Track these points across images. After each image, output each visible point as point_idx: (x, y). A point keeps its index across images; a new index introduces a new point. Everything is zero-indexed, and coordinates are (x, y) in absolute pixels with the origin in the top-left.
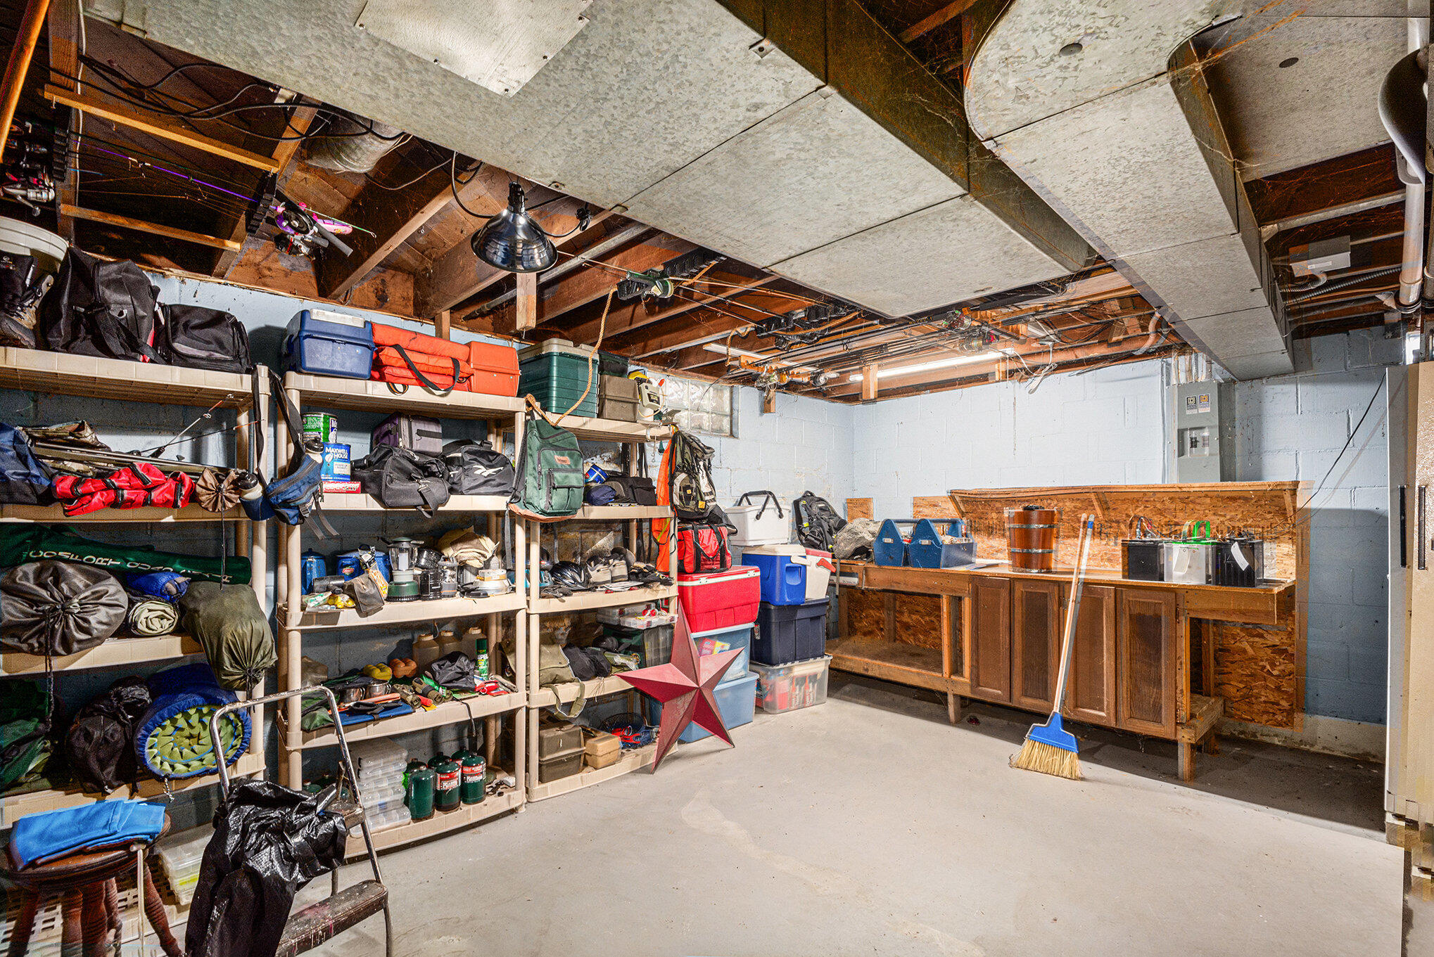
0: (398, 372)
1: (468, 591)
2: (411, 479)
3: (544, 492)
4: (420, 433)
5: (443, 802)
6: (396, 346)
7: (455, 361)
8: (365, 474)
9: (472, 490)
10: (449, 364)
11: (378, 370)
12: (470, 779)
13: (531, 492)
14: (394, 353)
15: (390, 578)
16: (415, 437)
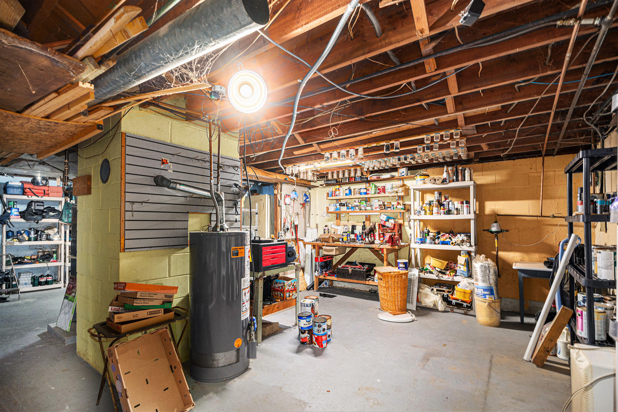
0: (29, 194)
1: (48, 239)
2: (33, 216)
3: (67, 218)
4: (37, 205)
5: (40, 284)
6: (29, 189)
7: (44, 191)
8: (22, 214)
9: (49, 218)
10: (43, 191)
11: (24, 193)
12: (48, 280)
13: (63, 218)
14: (28, 190)
15: (29, 236)
16: (36, 206)
